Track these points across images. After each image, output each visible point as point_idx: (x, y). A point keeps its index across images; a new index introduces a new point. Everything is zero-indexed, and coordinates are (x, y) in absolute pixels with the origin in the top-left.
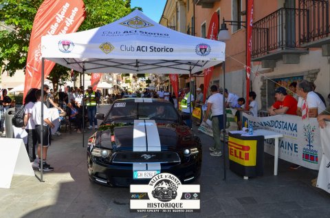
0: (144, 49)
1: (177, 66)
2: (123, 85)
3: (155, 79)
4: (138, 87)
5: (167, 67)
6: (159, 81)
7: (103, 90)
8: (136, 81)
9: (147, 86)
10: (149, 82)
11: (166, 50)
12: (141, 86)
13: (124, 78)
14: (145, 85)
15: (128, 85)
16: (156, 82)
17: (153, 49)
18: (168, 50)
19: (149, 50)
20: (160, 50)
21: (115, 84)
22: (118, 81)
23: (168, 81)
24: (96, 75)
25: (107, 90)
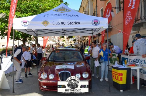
0: (65, 23)
1: (86, 32)
2: (61, 42)
3: (78, 39)
4: (70, 43)
5: (80, 32)
6: (80, 40)
7: (51, 45)
8: (68, 40)
9: (74, 43)
10: (75, 40)
11: (76, 23)
12: (71, 43)
13: (62, 39)
14: (73, 42)
15: (64, 42)
16: (79, 40)
17: (70, 23)
18: (77, 23)
19: (67, 23)
20: (73, 23)
21: (57, 42)
22: (58, 40)
23: (84, 40)
24: (46, 38)
25: (53, 45)
